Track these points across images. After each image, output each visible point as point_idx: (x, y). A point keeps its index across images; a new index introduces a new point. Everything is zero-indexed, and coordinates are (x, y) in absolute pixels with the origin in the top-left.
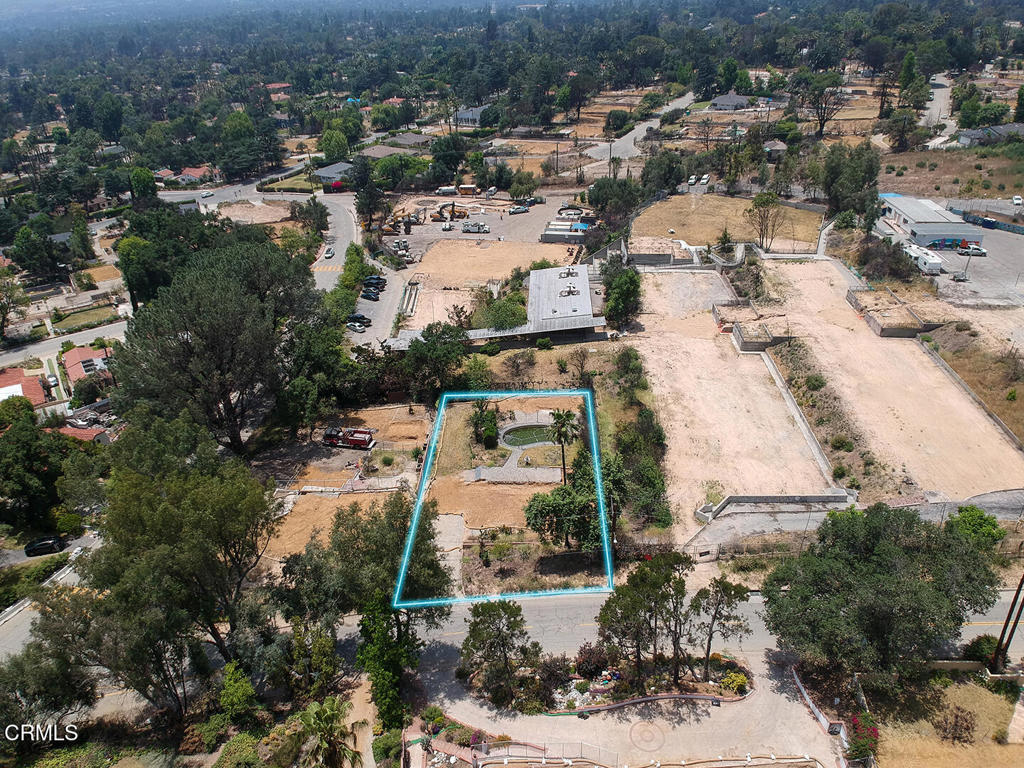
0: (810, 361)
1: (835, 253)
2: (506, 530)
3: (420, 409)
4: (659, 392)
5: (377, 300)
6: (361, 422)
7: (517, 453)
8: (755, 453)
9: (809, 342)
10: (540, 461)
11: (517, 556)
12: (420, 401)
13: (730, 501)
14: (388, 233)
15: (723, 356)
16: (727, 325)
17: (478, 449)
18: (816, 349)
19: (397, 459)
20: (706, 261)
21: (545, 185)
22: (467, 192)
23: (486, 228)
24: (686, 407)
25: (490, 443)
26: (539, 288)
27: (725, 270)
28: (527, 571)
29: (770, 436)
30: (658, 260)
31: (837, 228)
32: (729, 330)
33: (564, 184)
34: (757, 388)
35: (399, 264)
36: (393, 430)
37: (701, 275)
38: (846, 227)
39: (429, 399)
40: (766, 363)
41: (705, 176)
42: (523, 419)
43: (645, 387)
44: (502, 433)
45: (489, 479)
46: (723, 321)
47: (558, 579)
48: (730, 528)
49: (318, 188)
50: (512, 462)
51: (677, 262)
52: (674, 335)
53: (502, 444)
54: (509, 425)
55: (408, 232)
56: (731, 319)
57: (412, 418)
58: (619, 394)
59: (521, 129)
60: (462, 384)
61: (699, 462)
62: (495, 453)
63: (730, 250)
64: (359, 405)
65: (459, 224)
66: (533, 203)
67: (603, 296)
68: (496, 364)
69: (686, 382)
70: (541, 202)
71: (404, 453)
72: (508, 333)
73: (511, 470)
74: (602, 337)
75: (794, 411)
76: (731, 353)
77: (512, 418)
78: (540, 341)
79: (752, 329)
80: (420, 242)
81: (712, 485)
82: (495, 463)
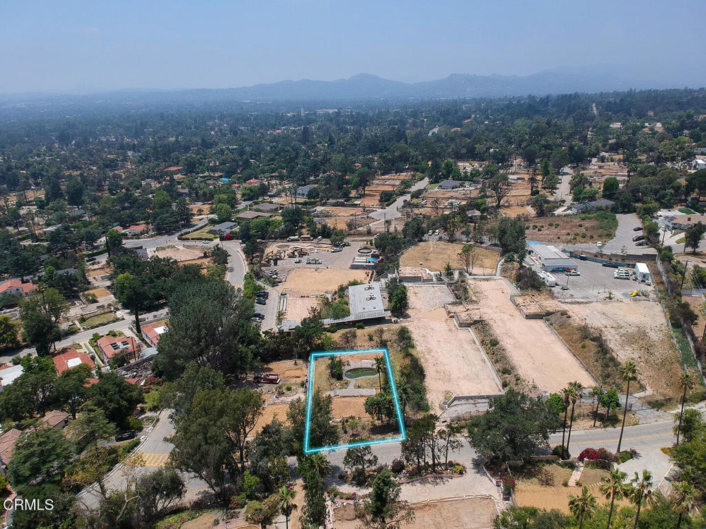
0: (492, 332)
1: (505, 275)
2: (352, 418)
3: (300, 362)
4: (420, 349)
5: (265, 304)
6: (271, 370)
7: (353, 382)
8: (467, 377)
9: (491, 322)
10: (365, 385)
11: (359, 429)
12: (300, 358)
13: (455, 399)
14: (265, 266)
15: (450, 330)
16: (451, 314)
17: (333, 381)
18: (495, 326)
19: (293, 387)
20: (440, 280)
21: (349, 235)
22: (305, 239)
23: (320, 261)
24: (433, 356)
25: (339, 377)
26: (354, 296)
27: (449, 285)
28: (365, 434)
29: (474, 369)
30: (415, 279)
31: (506, 261)
32: (453, 317)
33: (360, 234)
34: (467, 346)
35: (274, 283)
36: (288, 373)
37: (438, 287)
38: (510, 261)
39: (305, 357)
40: (471, 333)
41: (437, 231)
42: (353, 365)
43: (413, 347)
44: (344, 372)
45: (341, 395)
46: (449, 312)
47: (380, 437)
48: (456, 411)
49: (215, 238)
50: (351, 386)
51: (425, 281)
52: (426, 320)
53: (345, 378)
54: (346, 368)
55: (276, 264)
56: (453, 311)
57: (296, 367)
58: (401, 351)
59: (331, 201)
60: (321, 348)
61: (441, 382)
62: (342, 382)
63: (452, 274)
64: (268, 362)
65: (304, 259)
66: (344, 246)
67: (387, 299)
68: (336, 336)
69: (433, 344)
70: (348, 245)
71: (296, 384)
72: (341, 321)
73: (351, 390)
74: (389, 321)
75: (485, 357)
76: (454, 328)
77: (348, 365)
78: (357, 324)
79: (464, 316)
80: (283, 270)
81: (447, 392)
82: (343, 387)
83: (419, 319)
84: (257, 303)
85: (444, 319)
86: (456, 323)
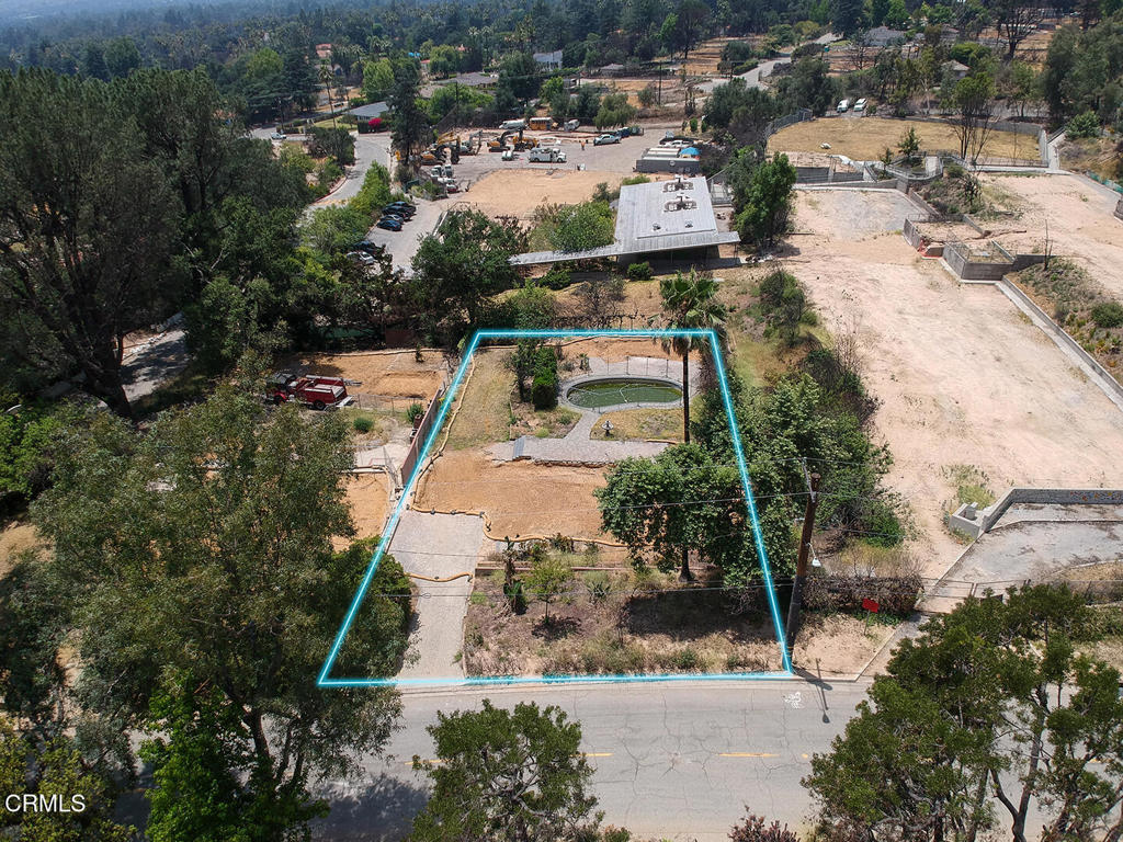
0: (1090, 287)
1: (1077, 166)
2: (562, 544)
3: (434, 356)
4: (833, 323)
5: (400, 230)
6: (337, 371)
7: (589, 418)
8: (1028, 421)
9: (1079, 263)
10: (631, 430)
12: (436, 344)
15: (934, 286)
16: (934, 245)
17: (523, 411)
19: (381, 423)
20: (882, 177)
21: (643, 117)
22: (539, 125)
23: (562, 155)
24: (887, 353)
25: (543, 399)
26: (634, 204)
27: (913, 186)
29: (1048, 397)
30: (816, 175)
31: (1072, 138)
32: (938, 253)
33: (669, 115)
34: (1011, 331)
35: (437, 192)
36: (387, 385)
37: (876, 194)
38: (1085, 136)
39: (450, 342)
40: (1009, 296)
41: (861, 101)
42: (600, 369)
43: (812, 322)
44: (566, 388)
45: (538, 456)
46: (926, 241)
49: (352, 129)
50: (581, 432)
52: (847, 260)
53: (564, 404)
54: (579, 377)
55: (455, 160)
56: (938, 237)
57: (421, 368)
58: (767, 334)
60: (506, 318)
62: (551, 416)
63: (918, 162)
64: (337, 348)
66: (626, 134)
67: (728, 219)
68: (566, 298)
69: (879, 317)
70: (637, 134)
71: (395, 414)
73: (579, 442)
74: (735, 263)
76: (946, 282)
77: (585, 367)
78: (632, 266)
79: (978, 249)
80: (471, 172)
82: (550, 431)
83: (828, 258)
84: (381, 226)
85: (909, 260)
86: (949, 269)
